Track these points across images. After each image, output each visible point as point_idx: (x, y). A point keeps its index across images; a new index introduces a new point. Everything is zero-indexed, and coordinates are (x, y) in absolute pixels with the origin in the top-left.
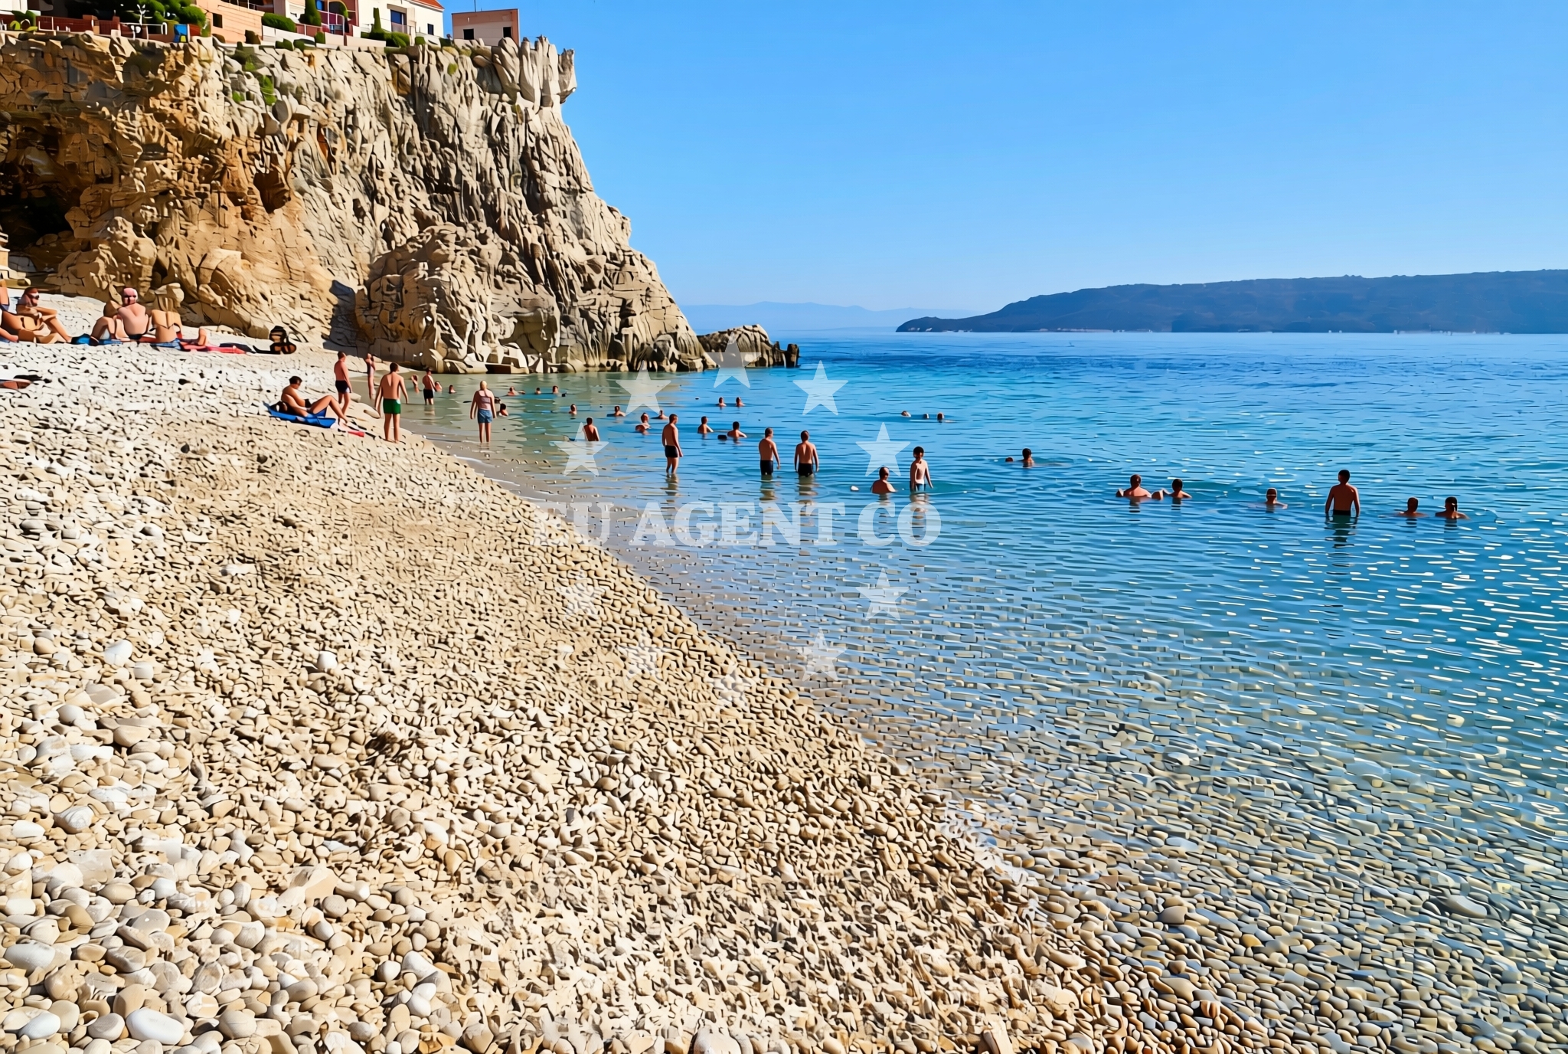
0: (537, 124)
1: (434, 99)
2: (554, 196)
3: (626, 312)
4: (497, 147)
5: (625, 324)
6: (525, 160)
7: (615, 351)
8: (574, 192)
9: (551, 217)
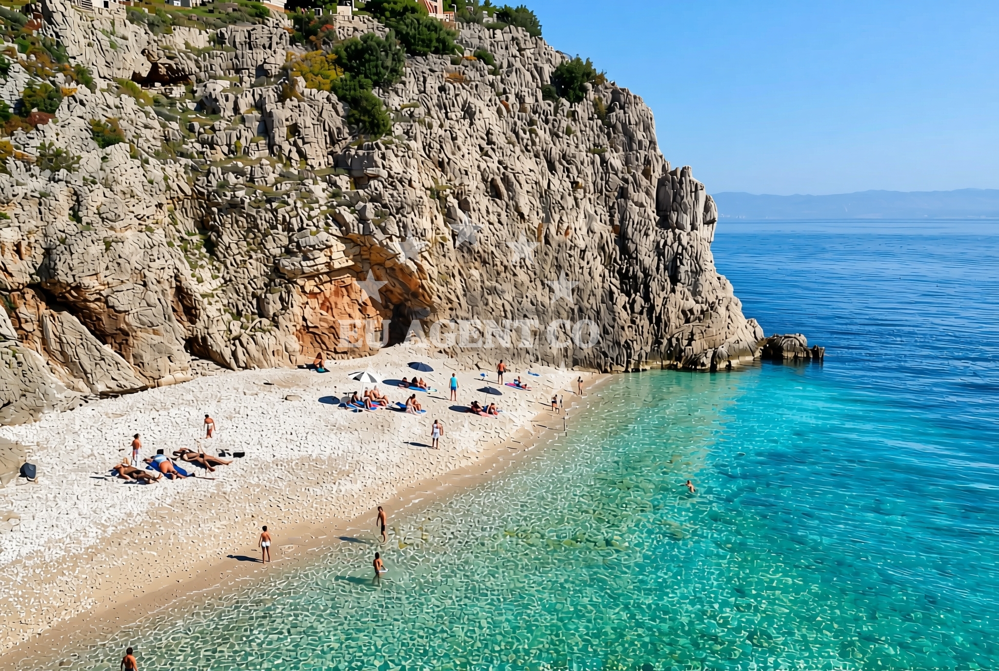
0: (685, 240)
1: (628, 239)
2: (682, 275)
3: (691, 340)
4: (660, 254)
5: (689, 344)
6: (674, 260)
8: (697, 272)
9: (679, 287)
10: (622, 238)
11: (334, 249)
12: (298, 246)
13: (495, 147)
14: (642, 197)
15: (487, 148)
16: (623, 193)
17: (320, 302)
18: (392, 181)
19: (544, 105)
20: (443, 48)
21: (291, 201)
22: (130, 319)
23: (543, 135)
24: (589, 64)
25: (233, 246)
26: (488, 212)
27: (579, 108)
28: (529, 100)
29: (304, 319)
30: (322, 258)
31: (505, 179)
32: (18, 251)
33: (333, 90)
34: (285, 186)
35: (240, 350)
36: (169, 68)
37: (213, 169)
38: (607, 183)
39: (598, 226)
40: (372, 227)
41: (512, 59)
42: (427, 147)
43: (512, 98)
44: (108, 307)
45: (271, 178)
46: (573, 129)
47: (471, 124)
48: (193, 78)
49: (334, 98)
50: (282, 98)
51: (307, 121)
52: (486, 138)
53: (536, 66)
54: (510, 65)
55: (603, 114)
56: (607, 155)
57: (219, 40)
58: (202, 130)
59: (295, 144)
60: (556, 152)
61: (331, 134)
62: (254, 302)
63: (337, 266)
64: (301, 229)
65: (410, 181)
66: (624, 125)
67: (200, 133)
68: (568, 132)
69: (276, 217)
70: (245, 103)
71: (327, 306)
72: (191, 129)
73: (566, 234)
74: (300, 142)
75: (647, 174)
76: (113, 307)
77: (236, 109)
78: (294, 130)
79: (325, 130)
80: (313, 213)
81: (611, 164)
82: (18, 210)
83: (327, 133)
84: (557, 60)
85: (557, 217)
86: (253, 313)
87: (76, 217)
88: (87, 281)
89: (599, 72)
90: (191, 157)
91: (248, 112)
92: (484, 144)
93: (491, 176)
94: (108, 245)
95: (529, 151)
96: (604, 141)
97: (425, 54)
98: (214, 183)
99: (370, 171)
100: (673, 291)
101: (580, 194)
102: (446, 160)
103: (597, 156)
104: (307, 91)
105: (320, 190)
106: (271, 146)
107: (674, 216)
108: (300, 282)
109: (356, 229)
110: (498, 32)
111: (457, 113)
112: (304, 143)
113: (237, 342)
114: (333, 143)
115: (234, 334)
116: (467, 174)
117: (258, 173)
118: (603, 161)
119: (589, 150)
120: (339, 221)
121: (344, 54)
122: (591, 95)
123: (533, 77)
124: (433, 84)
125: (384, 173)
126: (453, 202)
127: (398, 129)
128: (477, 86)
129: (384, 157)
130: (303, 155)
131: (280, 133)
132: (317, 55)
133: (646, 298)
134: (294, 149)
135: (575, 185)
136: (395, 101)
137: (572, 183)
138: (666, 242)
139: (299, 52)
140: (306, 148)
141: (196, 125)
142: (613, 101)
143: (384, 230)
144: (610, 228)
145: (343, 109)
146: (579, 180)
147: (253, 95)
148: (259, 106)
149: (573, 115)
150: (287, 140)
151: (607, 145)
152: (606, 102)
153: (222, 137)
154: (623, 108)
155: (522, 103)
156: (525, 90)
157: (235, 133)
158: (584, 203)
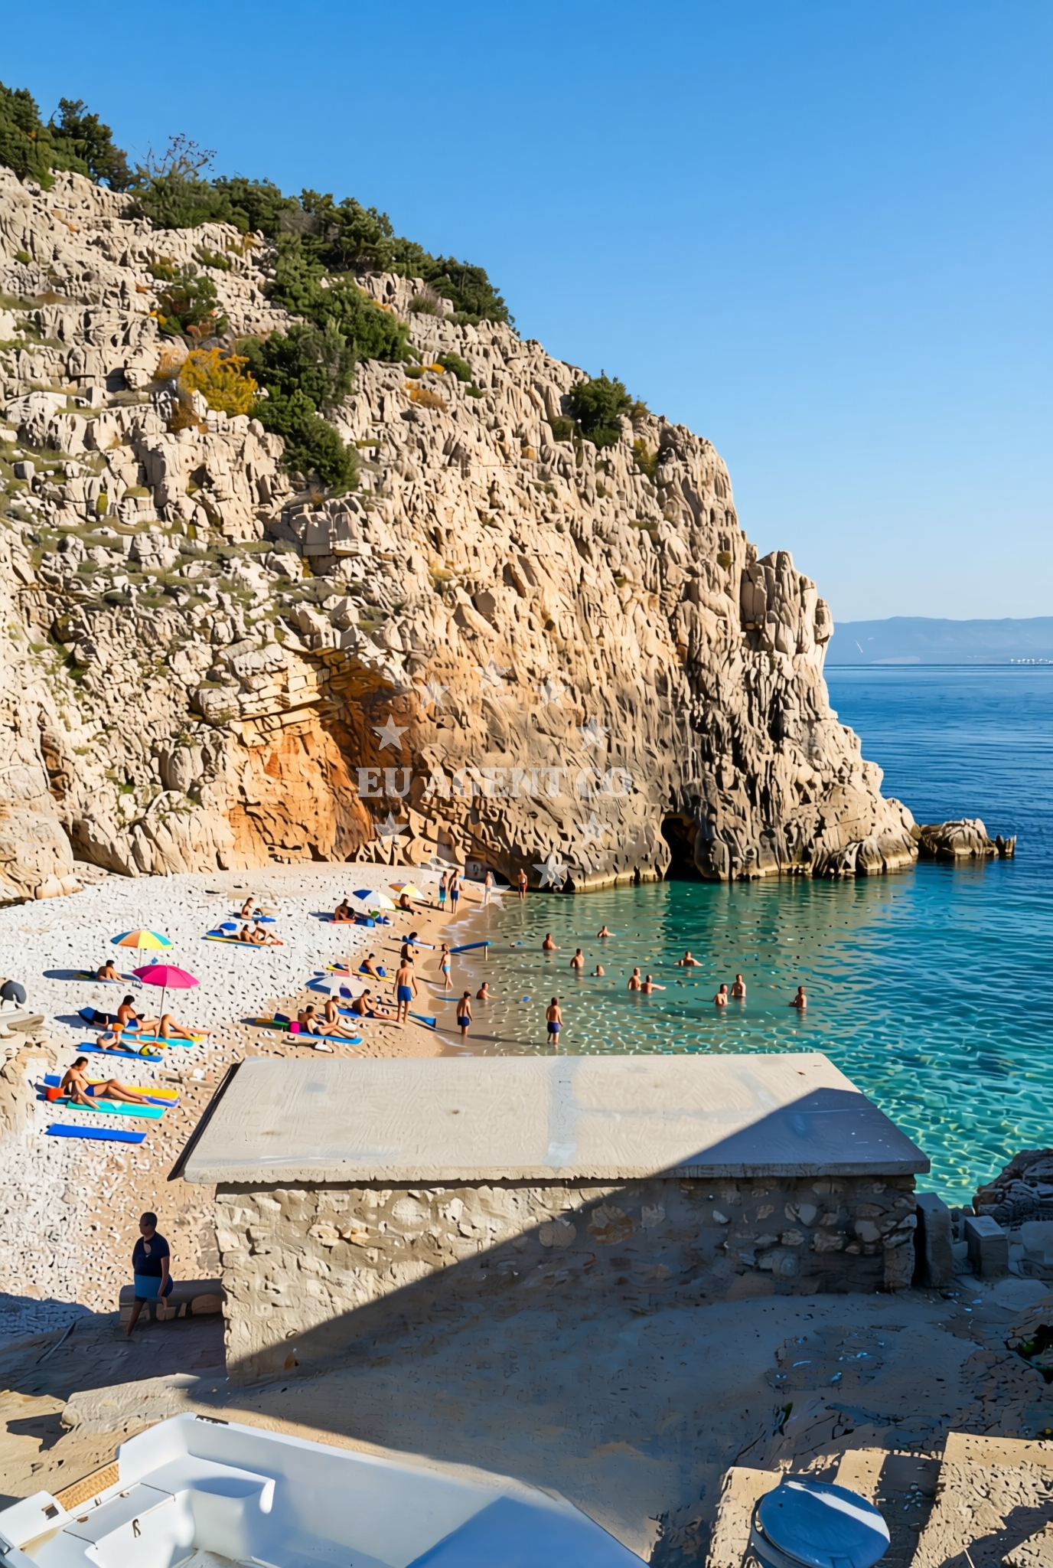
0: (789, 672)
1: (703, 666)
2: (789, 727)
3: (821, 826)
4: (752, 691)
5: (818, 834)
6: (774, 700)
7: (806, 857)
8: (811, 722)
9: (786, 744)
10: (692, 664)
11: (290, 673)
12: (231, 668)
13: (503, 513)
14: (720, 599)
15: (491, 513)
16: (691, 593)
17: (266, 761)
18: (382, 563)
19: (557, 448)
20: (391, 352)
21: (212, 593)
23: (567, 494)
24: (620, 388)
25: (116, 668)
26: (518, 617)
27: (612, 455)
28: (534, 440)
29: (242, 791)
30: (271, 687)
31: (525, 563)
33: (254, 414)
34: (195, 569)
35: (143, 843)
37: (71, 540)
38: (663, 576)
39: (654, 646)
40: (359, 635)
41: (499, 374)
42: (409, 510)
43: (509, 436)
45: (170, 556)
46: (607, 487)
47: (464, 475)
49: (258, 425)
50: (174, 426)
51: (219, 464)
52: (488, 497)
53: (539, 387)
54: (495, 382)
55: (649, 466)
56: (662, 532)
57: (36, 326)
58: (40, 475)
59: (204, 503)
60: (587, 528)
61: (261, 485)
62: (155, 762)
63: (294, 700)
64: (236, 640)
65: (409, 563)
66: (685, 484)
67: (35, 481)
68: (600, 492)
69: (189, 620)
70: (106, 433)
71: (273, 768)
72: (19, 473)
74: (211, 498)
75: (724, 562)
77: (89, 441)
78: (201, 477)
79: (250, 479)
80: (254, 614)
81: (669, 546)
83: (253, 483)
84: (568, 380)
85: (595, 629)
86: (153, 781)
89: (635, 400)
90: (29, 521)
91: (114, 446)
92: (485, 506)
93: (505, 560)
95: (547, 520)
96: (653, 507)
97: (364, 361)
98: (74, 564)
99: (343, 546)
100: (778, 750)
101: (626, 591)
102: (442, 532)
103: (645, 533)
104: (212, 415)
105: (255, 577)
106: (160, 506)
107: (770, 629)
108: (237, 727)
109: (332, 639)
110: (469, 328)
111: (437, 457)
112: (218, 500)
113: (138, 829)
114: (265, 499)
115: (130, 815)
116: (476, 554)
117: (145, 548)
118: (657, 542)
119: (631, 525)
120: (299, 626)
121: (259, 357)
122: (629, 434)
123: (534, 403)
124: (394, 409)
125: (365, 550)
126: (463, 597)
127: (367, 480)
128: (455, 414)
129: (365, 523)
130: (216, 521)
131: (176, 483)
132: (210, 358)
133: (740, 762)
134: (201, 511)
135: (619, 577)
136: (347, 436)
137: (616, 574)
138: (759, 672)
139: (178, 350)
140: (223, 509)
141: (30, 468)
142: (661, 449)
143: (380, 641)
144: (673, 649)
145: (276, 445)
146: (625, 570)
147: (119, 418)
148: (133, 438)
149: (604, 466)
150: (190, 494)
151: (660, 516)
152: (652, 448)
153: (76, 488)
154: (681, 457)
155: (524, 443)
156: (527, 424)
157: (98, 482)
158: (632, 608)
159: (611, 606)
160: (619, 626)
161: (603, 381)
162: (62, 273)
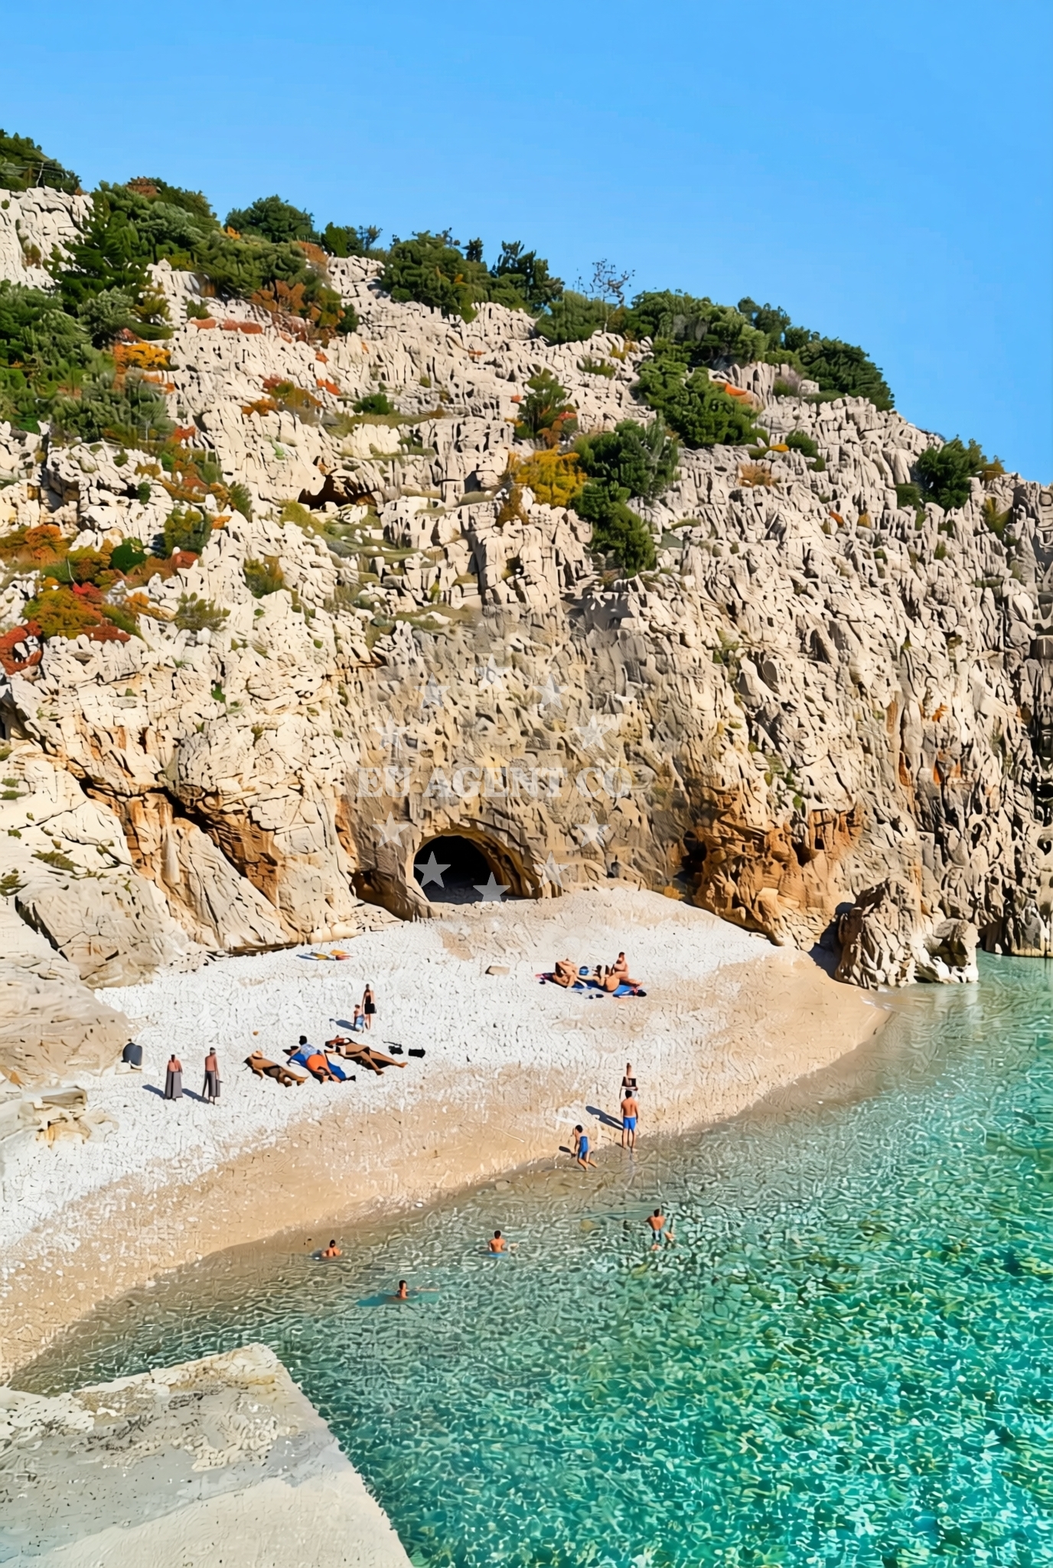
10: (1034, 725)
13: (818, 581)
15: (803, 581)
16: (1035, 650)
18: (655, 637)
19: (897, 513)
20: (737, 436)
22: (278, 840)
23: (897, 556)
24: (974, 448)
26: (806, 684)
27: (959, 516)
28: (875, 508)
31: (834, 631)
32: (143, 742)
33: (572, 504)
36: (348, 483)
37: (399, 624)
38: (1006, 634)
39: (992, 705)
41: (848, 447)
42: (710, 584)
43: (847, 506)
44: (252, 822)
46: (949, 549)
47: (780, 547)
48: (377, 495)
49: (572, 515)
50: (501, 521)
51: (532, 553)
52: (802, 567)
53: (886, 457)
54: (842, 453)
55: (997, 523)
56: (1007, 590)
57: (416, 442)
58: (388, 568)
59: (515, 586)
60: (919, 589)
61: (567, 568)
65: (682, 636)
66: (1035, 541)
67: (385, 573)
68: (940, 554)
70: (448, 528)
72: (373, 569)
73: (937, 717)
74: (521, 582)
76: (258, 823)
77: (435, 537)
78: (514, 565)
79: (558, 564)
81: (1014, 605)
82: (147, 685)
83: (561, 568)
84: (921, 444)
85: (921, 692)
87: (218, 693)
88: (228, 785)
89: (990, 461)
90: (371, 607)
91: (454, 541)
92: (799, 577)
93: (813, 628)
94: (257, 733)
95: (872, 584)
96: (1000, 566)
97: (709, 447)
98: (400, 644)
101: (960, 651)
102: (739, 604)
103: (988, 590)
104: (535, 509)
106: (481, 590)
110: (825, 406)
111: (757, 531)
112: (527, 584)
114: (569, 582)
116: (771, 624)
118: (1001, 600)
119: (976, 583)
121: (589, 453)
122: (979, 493)
123: (881, 471)
124: (722, 488)
125: (644, 626)
126: (749, 668)
127: (666, 559)
128: (789, 489)
129: (643, 603)
130: (525, 602)
131: (495, 570)
132: (551, 456)
134: (512, 594)
135: (952, 638)
136: (663, 517)
137: (947, 635)
139: (526, 450)
140: (530, 591)
141: (380, 562)
142: (1015, 506)
144: (1014, 708)
145: (586, 532)
146: (960, 630)
147: (460, 517)
148: (468, 534)
149: (948, 527)
150: (505, 579)
151: (1007, 573)
152: (1004, 506)
153: (413, 579)
154: (1032, 514)
155: (862, 512)
156: (868, 492)
157: (434, 571)
158: (964, 669)
159: (941, 666)
160: (950, 685)
161: (956, 444)
162: (453, 391)
